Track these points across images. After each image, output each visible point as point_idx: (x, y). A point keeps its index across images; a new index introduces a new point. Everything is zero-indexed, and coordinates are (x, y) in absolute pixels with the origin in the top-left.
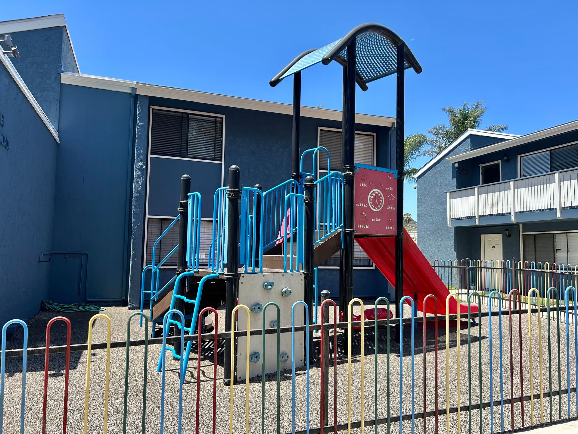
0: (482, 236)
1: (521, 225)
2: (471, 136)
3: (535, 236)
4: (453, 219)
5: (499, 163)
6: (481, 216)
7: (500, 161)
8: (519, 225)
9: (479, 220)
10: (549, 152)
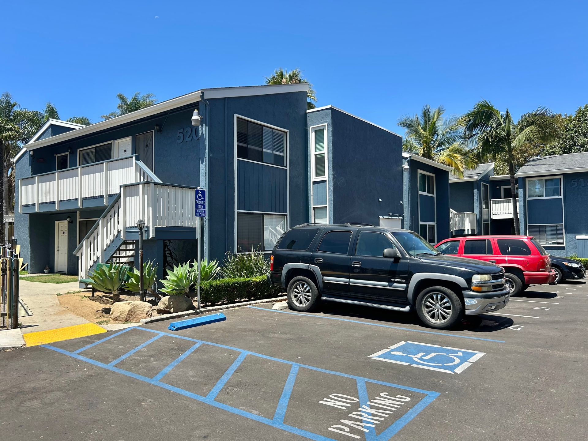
0: (57, 223)
1: (78, 213)
2: (52, 125)
3: (86, 222)
4: (23, 206)
5: (67, 154)
6: (40, 204)
7: (68, 153)
8: (76, 212)
9: (39, 208)
10: (95, 149)
